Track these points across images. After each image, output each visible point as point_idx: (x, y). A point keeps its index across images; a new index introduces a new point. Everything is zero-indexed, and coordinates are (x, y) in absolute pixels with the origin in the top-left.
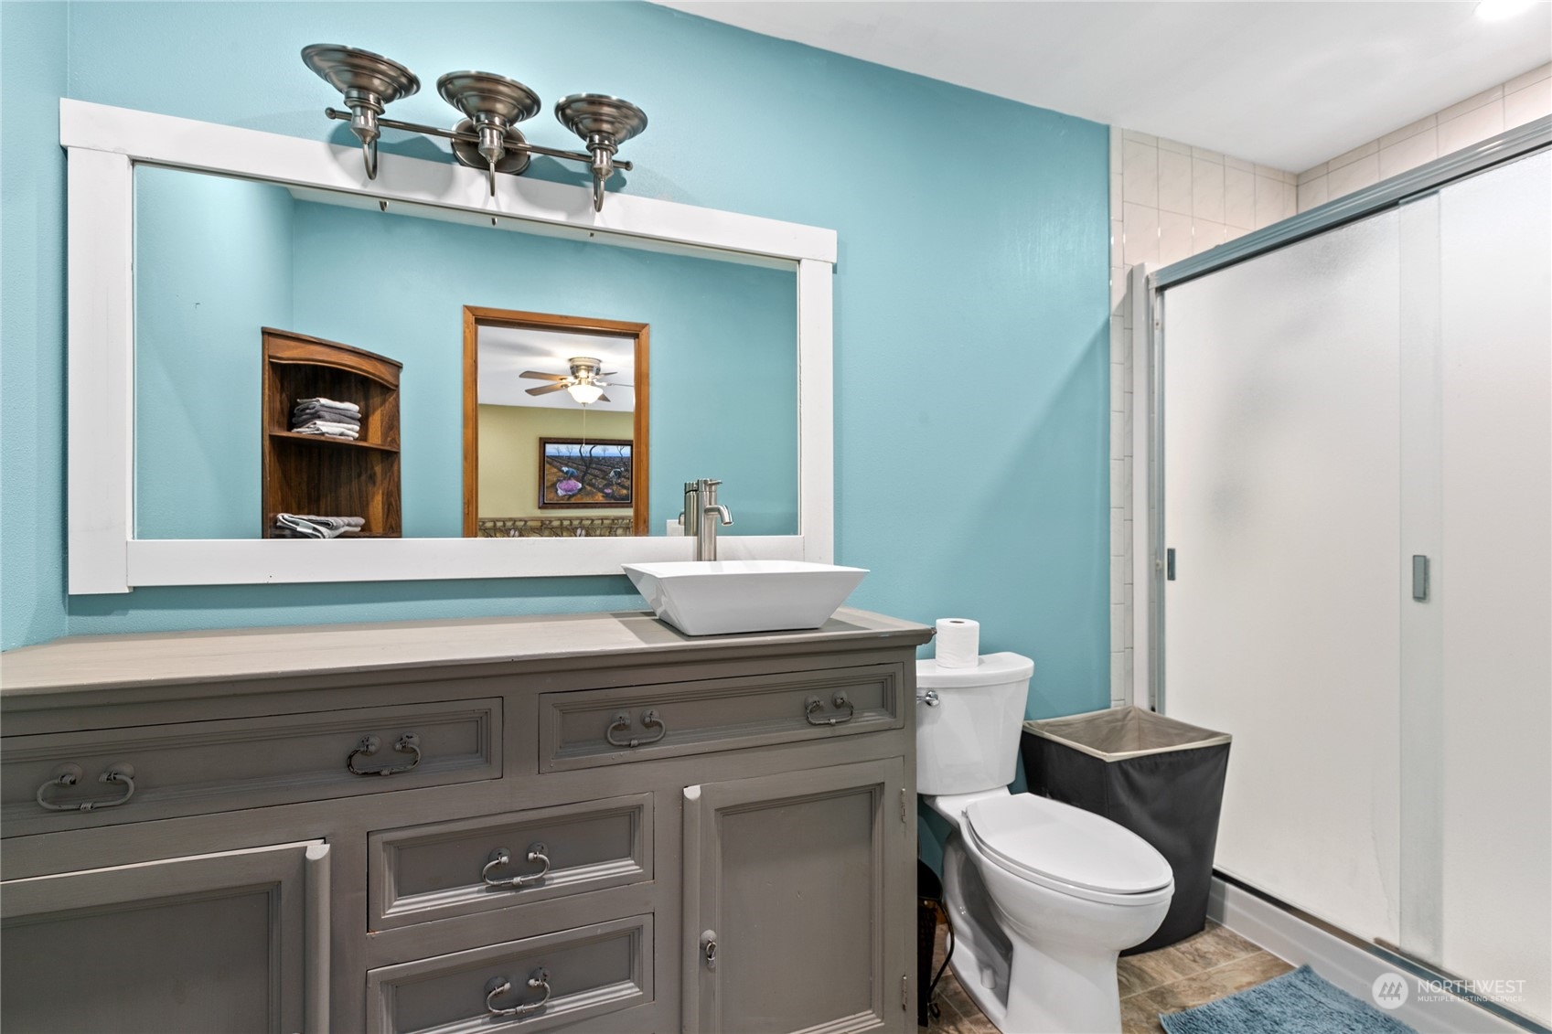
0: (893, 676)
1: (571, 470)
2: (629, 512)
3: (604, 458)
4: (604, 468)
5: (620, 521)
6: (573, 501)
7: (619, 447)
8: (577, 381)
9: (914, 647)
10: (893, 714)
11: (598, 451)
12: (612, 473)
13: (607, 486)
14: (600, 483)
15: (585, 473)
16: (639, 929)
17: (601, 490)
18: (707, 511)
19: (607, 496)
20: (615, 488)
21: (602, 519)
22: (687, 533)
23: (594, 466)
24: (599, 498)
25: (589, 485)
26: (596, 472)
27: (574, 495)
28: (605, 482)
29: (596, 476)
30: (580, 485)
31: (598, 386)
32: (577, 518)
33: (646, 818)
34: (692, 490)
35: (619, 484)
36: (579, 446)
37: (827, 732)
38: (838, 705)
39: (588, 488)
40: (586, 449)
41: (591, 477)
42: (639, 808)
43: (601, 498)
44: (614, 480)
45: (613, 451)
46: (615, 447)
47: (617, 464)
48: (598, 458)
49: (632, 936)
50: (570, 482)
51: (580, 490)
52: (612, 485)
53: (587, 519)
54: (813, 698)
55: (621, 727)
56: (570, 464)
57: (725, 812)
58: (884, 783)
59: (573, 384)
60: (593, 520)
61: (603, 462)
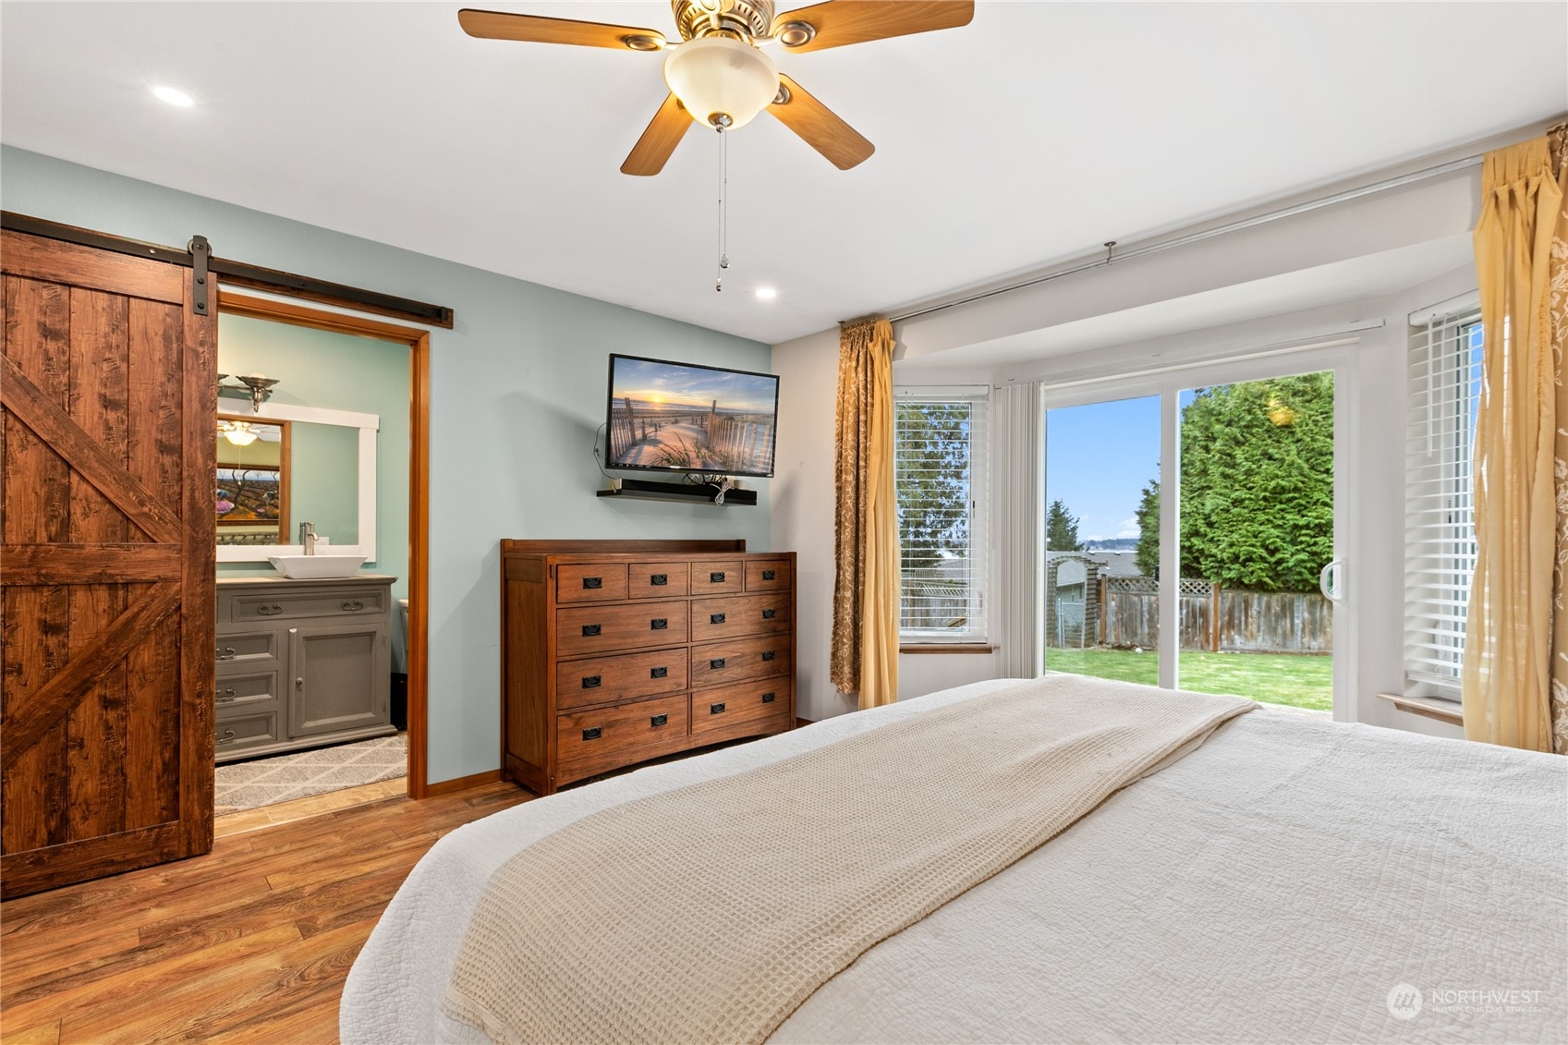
0: (380, 594)
1: (224, 491)
2: (275, 529)
3: (257, 482)
4: (258, 491)
5: (273, 537)
6: (225, 519)
7: (273, 473)
8: (232, 428)
9: (390, 584)
10: (381, 607)
11: (251, 475)
12: (266, 495)
13: (259, 506)
14: (253, 504)
15: (238, 495)
16: (271, 676)
17: (254, 510)
18: (309, 535)
19: (260, 514)
20: (268, 508)
21: (254, 535)
22: (301, 544)
23: (247, 488)
24: (253, 516)
25: (241, 505)
26: (249, 494)
27: (226, 514)
28: (258, 503)
29: (249, 497)
30: (233, 505)
31: (253, 433)
32: (229, 534)
33: (274, 639)
34: (303, 525)
35: (272, 505)
36: (232, 471)
37: (351, 612)
38: (357, 604)
39: (241, 508)
40: (239, 474)
41: (243, 498)
42: (271, 635)
43: (254, 517)
44: (268, 501)
45: (267, 476)
46: (269, 473)
47: (271, 487)
48: (251, 481)
49: (268, 678)
50: (222, 502)
51: (233, 509)
52: (266, 505)
53: (239, 535)
54: (345, 601)
55: (265, 608)
56: (222, 486)
57: (308, 639)
58: (375, 632)
59: (228, 430)
60: (245, 536)
61: (256, 485)
